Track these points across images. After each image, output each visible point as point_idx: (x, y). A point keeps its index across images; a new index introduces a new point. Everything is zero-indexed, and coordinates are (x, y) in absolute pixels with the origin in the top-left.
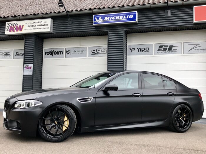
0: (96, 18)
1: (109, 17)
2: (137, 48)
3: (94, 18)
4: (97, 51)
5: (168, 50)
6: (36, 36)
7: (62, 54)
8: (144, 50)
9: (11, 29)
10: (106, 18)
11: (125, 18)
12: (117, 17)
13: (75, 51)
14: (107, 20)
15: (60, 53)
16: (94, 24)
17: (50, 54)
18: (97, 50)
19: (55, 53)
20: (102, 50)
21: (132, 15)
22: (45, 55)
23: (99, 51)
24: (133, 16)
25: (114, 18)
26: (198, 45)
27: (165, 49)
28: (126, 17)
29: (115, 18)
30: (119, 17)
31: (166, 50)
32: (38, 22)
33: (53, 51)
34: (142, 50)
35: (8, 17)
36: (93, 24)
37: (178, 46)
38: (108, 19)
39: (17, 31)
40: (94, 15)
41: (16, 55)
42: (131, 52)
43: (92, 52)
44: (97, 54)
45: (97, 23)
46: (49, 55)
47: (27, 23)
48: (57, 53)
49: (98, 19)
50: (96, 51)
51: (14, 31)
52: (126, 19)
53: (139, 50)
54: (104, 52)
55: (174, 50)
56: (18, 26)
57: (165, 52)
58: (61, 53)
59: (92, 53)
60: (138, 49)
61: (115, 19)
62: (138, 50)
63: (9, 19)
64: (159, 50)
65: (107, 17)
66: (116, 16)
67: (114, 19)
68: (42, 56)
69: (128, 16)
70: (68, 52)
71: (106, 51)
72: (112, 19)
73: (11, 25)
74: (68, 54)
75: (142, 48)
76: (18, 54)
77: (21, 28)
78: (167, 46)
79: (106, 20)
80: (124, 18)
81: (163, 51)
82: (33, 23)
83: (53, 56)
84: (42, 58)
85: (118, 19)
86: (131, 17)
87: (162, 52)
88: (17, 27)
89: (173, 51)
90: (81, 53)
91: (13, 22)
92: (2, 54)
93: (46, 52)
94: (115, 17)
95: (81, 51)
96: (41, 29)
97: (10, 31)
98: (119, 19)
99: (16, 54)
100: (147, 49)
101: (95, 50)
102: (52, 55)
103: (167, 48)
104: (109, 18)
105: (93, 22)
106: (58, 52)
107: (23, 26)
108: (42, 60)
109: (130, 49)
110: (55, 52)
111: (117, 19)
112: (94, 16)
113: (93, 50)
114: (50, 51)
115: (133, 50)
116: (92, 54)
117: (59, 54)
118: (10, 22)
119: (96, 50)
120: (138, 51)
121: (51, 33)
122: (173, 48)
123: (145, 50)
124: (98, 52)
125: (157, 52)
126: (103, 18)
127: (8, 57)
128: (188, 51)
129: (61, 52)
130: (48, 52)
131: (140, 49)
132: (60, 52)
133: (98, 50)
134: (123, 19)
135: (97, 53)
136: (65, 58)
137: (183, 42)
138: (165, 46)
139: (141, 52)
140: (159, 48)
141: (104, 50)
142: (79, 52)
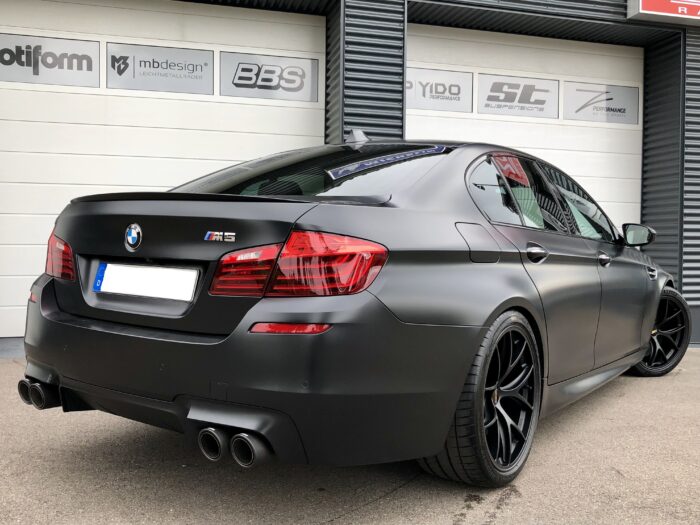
2: (421, 83)
4: (263, 75)
5: (519, 102)
7: (90, 68)
8: (443, 93)
13: (154, 64)
15: (75, 61)
17: (21, 63)
18: (260, 70)
19: (50, 60)
20: (282, 71)
23: (268, 76)
26: (603, 93)
27: (510, 98)
31: (513, 100)
33: (38, 48)
34: (437, 92)
37: (547, 91)
43: (240, 78)
44: (261, 87)
46: (15, 63)
48: (59, 62)
50: (257, 75)
53: (428, 89)
54: (293, 81)
55: (538, 102)
57: (511, 107)
58: (85, 62)
59: (237, 81)
60: (424, 87)
62: (421, 89)
64: (490, 98)
70: (119, 64)
71: (298, 80)
74: (120, 72)
75: (437, 85)
78: (517, 86)
81: (503, 103)
83: (36, 72)
87: (499, 106)
89: (533, 106)
90: (185, 72)
95: (186, 67)
100: (454, 90)
101: (250, 70)
102: (31, 69)
103: (516, 94)
106: (64, 55)
110: (50, 53)
113: (244, 70)
114: (18, 49)
116: (237, 85)
117: (70, 67)
119: (255, 70)
120: (424, 95)
122: (535, 96)
123: (447, 94)
124: (264, 80)
128: (577, 111)
130: (7, 51)
131: (431, 86)
132: (75, 56)
133: (267, 72)
135: (260, 83)
136: (103, 90)
137: (562, 79)
138: (511, 86)
139: (433, 97)
140: (492, 91)
141: (290, 73)
142: (175, 71)
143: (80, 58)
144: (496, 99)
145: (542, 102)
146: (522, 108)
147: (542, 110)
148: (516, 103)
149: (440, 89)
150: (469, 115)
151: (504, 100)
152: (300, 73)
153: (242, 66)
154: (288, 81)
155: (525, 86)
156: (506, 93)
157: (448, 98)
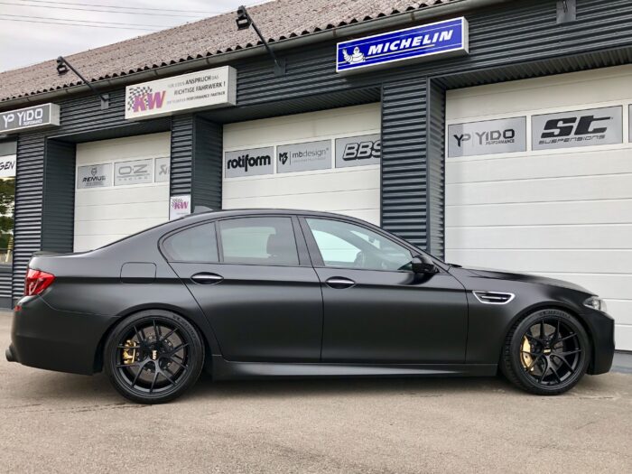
0: (345, 53)
1: (380, 43)
2: (477, 134)
3: (341, 52)
4: (361, 150)
5: (576, 133)
6: (198, 117)
7: (269, 163)
8: (498, 138)
9: (138, 104)
10: (373, 49)
11: (429, 42)
12: (404, 41)
13: (300, 154)
14: (377, 54)
15: (263, 160)
16: (339, 68)
17: (240, 166)
18: (359, 146)
19: (252, 162)
20: (373, 144)
21: (448, 30)
22: (229, 168)
23: (365, 149)
24: (451, 32)
25: (396, 46)
27: (565, 131)
28: (431, 38)
29: (398, 45)
30: (410, 40)
32: (199, 80)
33: (247, 156)
34: (492, 138)
35: (131, 72)
36: (337, 71)
37: (609, 118)
38: (379, 51)
39: (151, 107)
40: (338, 44)
41: (160, 173)
42: (459, 145)
43: (348, 154)
44: (359, 158)
45: (348, 65)
46: (238, 167)
47: (173, 85)
48: (256, 162)
49: (350, 52)
50: (357, 150)
51: (143, 109)
52: (431, 43)
53: (484, 137)
54: (380, 150)
55: (596, 131)
56: (153, 93)
57: (567, 140)
59: (345, 157)
60: (481, 136)
61: (399, 49)
62: (478, 138)
63: (132, 78)
64: (544, 135)
65: (376, 44)
66: (401, 39)
67: (396, 48)
68: (221, 173)
69: (436, 35)
70: (283, 157)
72: (389, 50)
73: (137, 94)
74: (284, 163)
75: (492, 133)
76: (165, 168)
77: (159, 100)
78: (573, 120)
79: (372, 55)
80: (426, 41)
81: (558, 138)
82: (187, 83)
83: (246, 170)
84: (221, 177)
85: (408, 46)
86: (446, 36)
87: (554, 141)
88: (150, 96)
89: (592, 135)
90: (316, 156)
91: (141, 85)
92: (128, 170)
93: (230, 161)
94: (398, 42)
95: (317, 153)
96: (205, 96)
97: (136, 110)
98: (410, 47)
99: (161, 170)
100: (509, 134)
101: (353, 148)
102: (244, 168)
103: (572, 127)
104: (380, 46)
105: (337, 63)
106: (258, 158)
107: (164, 92)
108: (221, 182)
109: (456, 136)
110: (252, 158)
111: (404, 48)
112: (340, 46)
113: (349, 148)
114: (239, 158)
115: (464, 140)
116: (346, 159)
117: (261, 164)
118: (134, 86)
119: (356, 147)
121: (234, 107)
122: (593, 126)
123: (502, 138)
124: (362, 153)
125: (541, 142)
126: (364, 50)
127: (143, 177)
129: (266, 159)
130: (235, 160)
131: (487, 135)
132: (263, 157)
133: (363, 147)
134: (421, 45)
135: (359, 155)
136: (275, 175)
137: (626, 103)
139: (489, 144)
140: (546, 128)
141: (378, 145)
142: (311, 157)
143: (265, 158)
144: (552, 135)
145: (603, 130)
147: (603, 137)
148: (572, 135)
149: (496, 135)
150: (523, 153)
151: (559, 135)
153: (348, 146)
154: (377, 151)
155: (582, 118)
156: (560, 128)
157: (503, 142)
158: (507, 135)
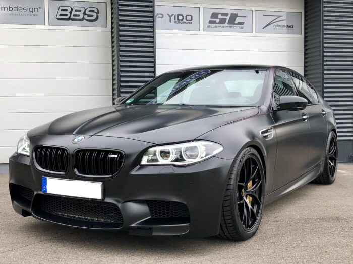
2: (168, 14)
4: (74, 13)
5: (228, 23)
8: (182, 19)
13: (9, 8)
18: (72, 9)
20: (85, 10)
23: (77, 13)
26: (279, 16)
27: (222, 21)
31: (224, 23)
34: (178, 19)
37: (245, 16)
43: (61, 15)
44: (73, 19)
50: (71, 13)
53: (173, 17)
54: (92, 16)
55: (239, 23)
57: (223, 27)
59: (58, 17)
60: (171, 17)
62: (169, 17)
64: (210, 22)
71: (95, 15)
75: (178, 15)
78: (227, 14)
81: (218, 25)
87: (216, 27)
89: (237, 26)
90: (28, 13)
95: (28, 10)
100: (189, 18)
101: (66, 10)
103: (226, 19)
113: (62, 10)
115: (159, 17)
116: (59, 19)
119: (69, 10)
120: (171, 21)
123: (184, 19)
125: (209, 26)
128: (263, 28)
131: (175, 16)
133: (76, 10)
135: (72, 17)
137: (254, 9)
138: (223, 14)
139: (176, 22)
140: (211, 17)
141: (90, 11)
142: (23, 12)
144: (214, 22)
145: (243, 23)
146: (230, 27)
147: (242, 28)
148: (226, 24)
149: (180, 17)
150: (198, 32)
151: (219, 23)
152: (96, 10)
153: (61, 8)
154: (89, 16)
155: (232, 14)
156: (220, 18)
157: (185, 23)
158: (188, 19)
